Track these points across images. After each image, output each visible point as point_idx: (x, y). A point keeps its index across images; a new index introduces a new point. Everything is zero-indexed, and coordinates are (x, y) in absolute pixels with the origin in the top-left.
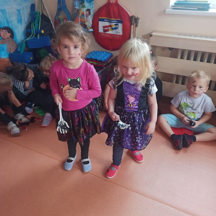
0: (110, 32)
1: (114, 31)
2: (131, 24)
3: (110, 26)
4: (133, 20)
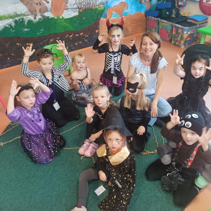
0: (210, 2)
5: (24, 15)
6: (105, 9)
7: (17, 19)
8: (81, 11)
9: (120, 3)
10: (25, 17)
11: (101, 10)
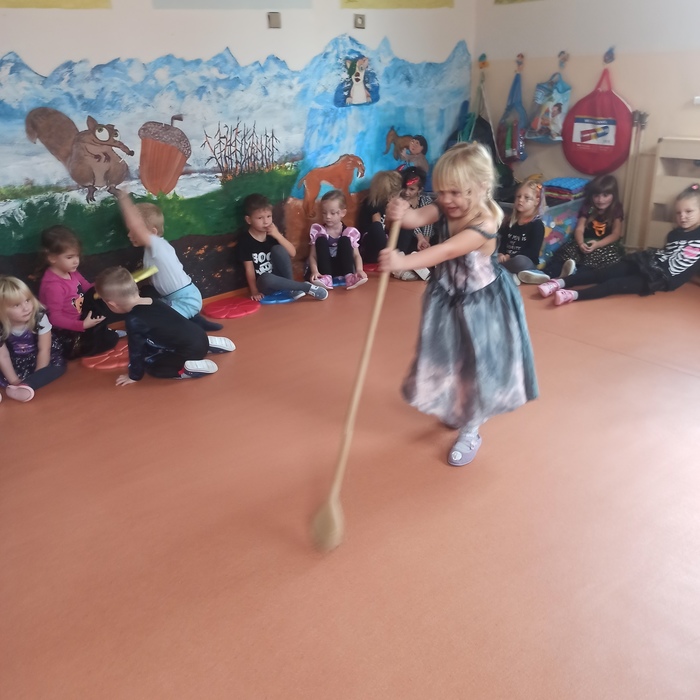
0: (593, 141)
1: (600, 139)
2: (633, 125)
3: (594, 130)
4: (637, 117)
5: (57, 189)
6: (297, 173)
7: (34, 199)
8: (229, 177)
9: (341, 157)
10: (58, 195)
11: (287, 177)
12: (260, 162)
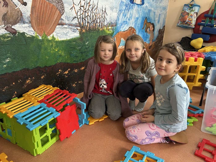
6: (113, 33)
8: (84, 31)
9: (129, 28)
11: (109, 34)
12: (98, 24)
